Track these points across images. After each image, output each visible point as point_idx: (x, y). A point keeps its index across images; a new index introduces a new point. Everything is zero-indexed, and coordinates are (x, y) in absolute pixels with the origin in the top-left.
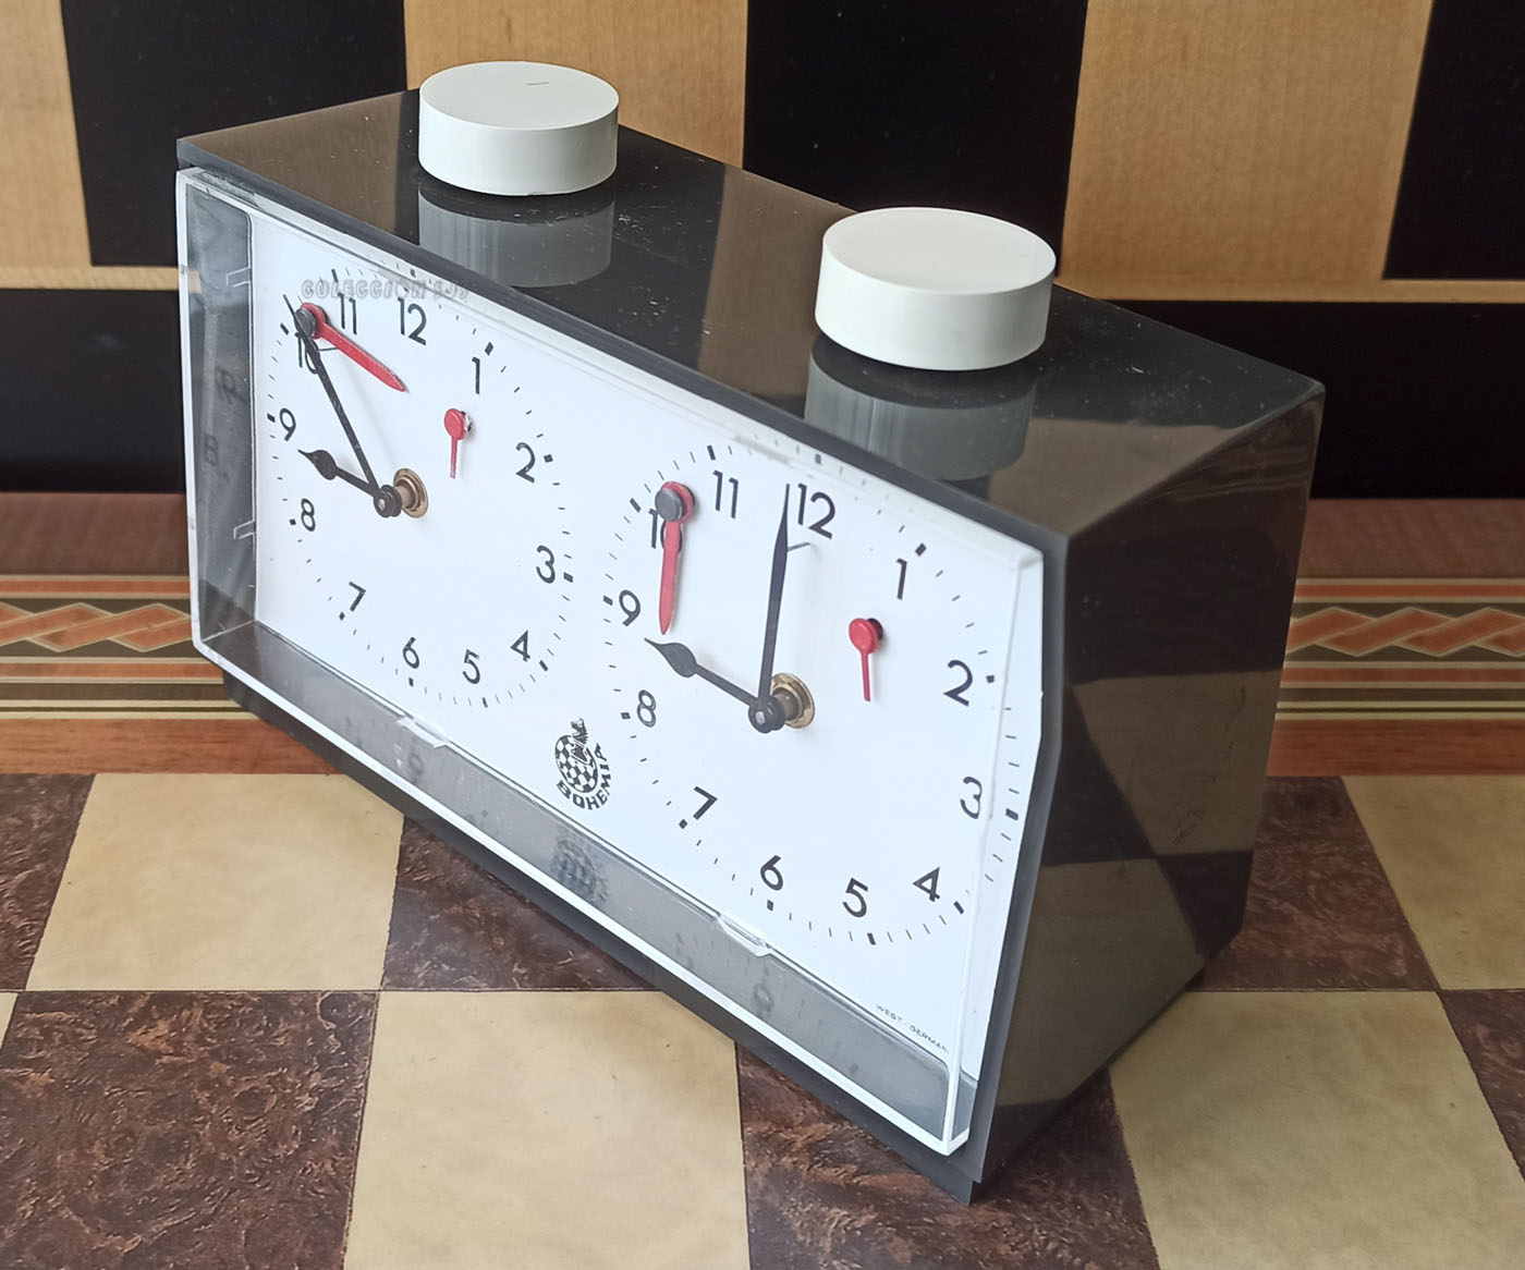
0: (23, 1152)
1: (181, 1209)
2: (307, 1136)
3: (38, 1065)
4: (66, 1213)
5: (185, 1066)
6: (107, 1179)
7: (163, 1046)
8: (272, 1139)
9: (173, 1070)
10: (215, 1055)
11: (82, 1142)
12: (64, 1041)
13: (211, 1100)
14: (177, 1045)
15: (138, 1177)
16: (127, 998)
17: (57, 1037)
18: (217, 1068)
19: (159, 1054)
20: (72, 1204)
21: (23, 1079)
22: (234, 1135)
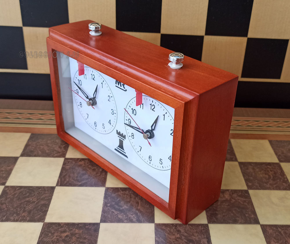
0: (66, 174)
1: (86, 180)
2: (101, 173)
3: (67, 165)
4: (72, 180)
5: (86, 166)
6: (77, 177)
7: (83, 164)
8: (97, 173)
9: (84, 166)
10: (89, 165)
11: (74, 173)
12: (71, 163)
13: (89, 169)
14: (85, 164)
15: (80, 177)
16: (78, 159)
17: (70, 163)
18: (90, 166)
19: (82, 165)
20: (73, 179)
21: (66, 167)
22: (92, 173)
